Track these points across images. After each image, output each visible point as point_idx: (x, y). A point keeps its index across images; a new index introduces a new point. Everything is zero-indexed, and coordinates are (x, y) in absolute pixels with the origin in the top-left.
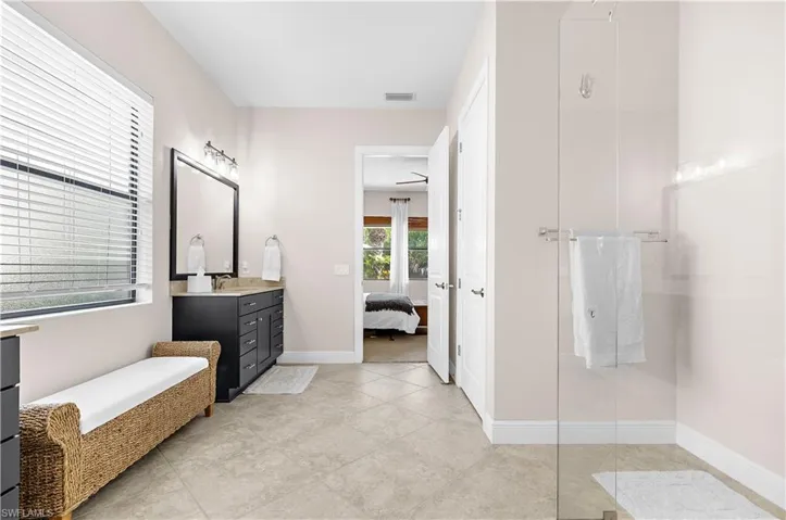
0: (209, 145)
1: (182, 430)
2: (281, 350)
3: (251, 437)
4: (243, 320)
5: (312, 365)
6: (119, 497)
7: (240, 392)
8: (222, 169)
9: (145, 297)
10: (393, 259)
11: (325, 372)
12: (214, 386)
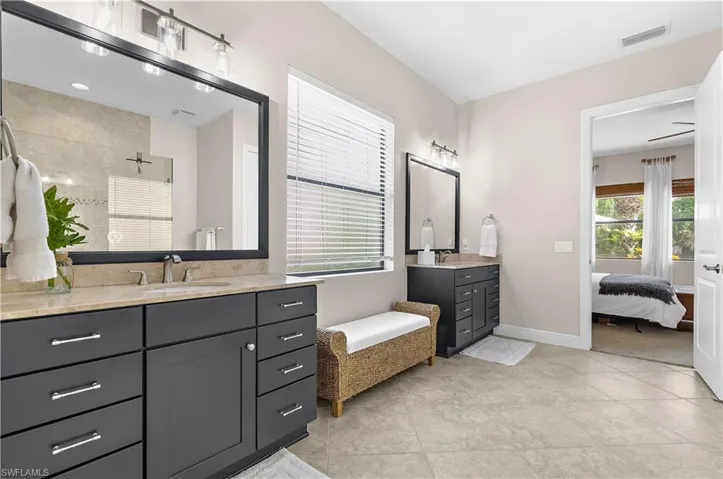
0: (434, 144)
1: (410, 370)
2: (497, 322)
3: (462, 391)
4: (458, 290)
5: (528, 341)
6: (369, 403)
7: (458, 352)
8: (446, 161)
9: (390, 266)
10: (646, 235)
11: (540, 351)
12: (435, 342)
